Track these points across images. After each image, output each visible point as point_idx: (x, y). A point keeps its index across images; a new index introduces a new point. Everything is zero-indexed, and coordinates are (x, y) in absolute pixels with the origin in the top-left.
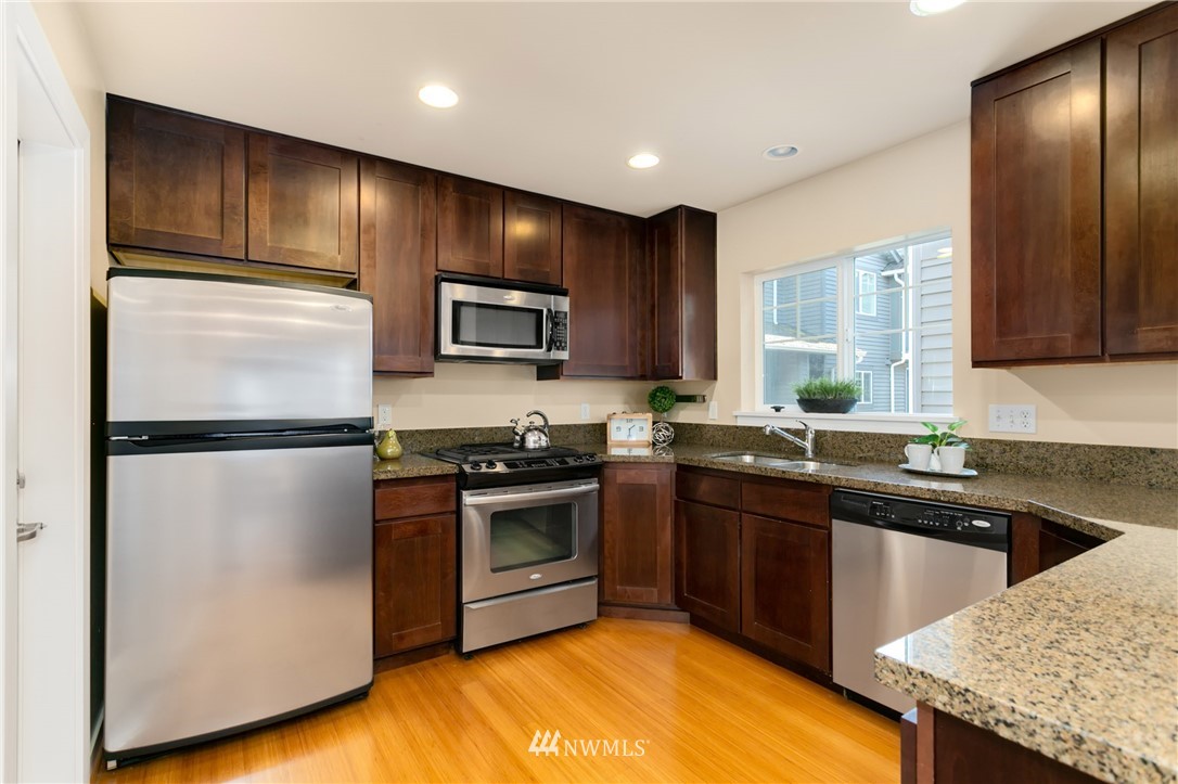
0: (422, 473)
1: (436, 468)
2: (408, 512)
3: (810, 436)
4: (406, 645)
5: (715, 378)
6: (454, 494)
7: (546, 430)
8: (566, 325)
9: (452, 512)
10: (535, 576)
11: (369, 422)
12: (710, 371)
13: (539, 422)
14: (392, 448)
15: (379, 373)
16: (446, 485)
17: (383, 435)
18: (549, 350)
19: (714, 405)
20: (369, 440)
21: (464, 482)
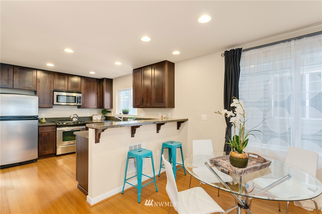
0: (49, 125)
1: (51, 124)
2: (46, 131)
3: (122, 118)
4: (45, 154)
5: (112, 108)
6: (55, 128)
7: (77, 118)
8: (81, 99)
9: (55, 131)
10: (72, 142)
11: (38, 116)
12: (111, 107)
13: (76, 116)
14: (44, 121)
15: (39, 107)
16: (53, 127)
17: (42, 119)
18: (77, 103)
19: (112, 113)
20: (38, 119)
21: (57, 126)
